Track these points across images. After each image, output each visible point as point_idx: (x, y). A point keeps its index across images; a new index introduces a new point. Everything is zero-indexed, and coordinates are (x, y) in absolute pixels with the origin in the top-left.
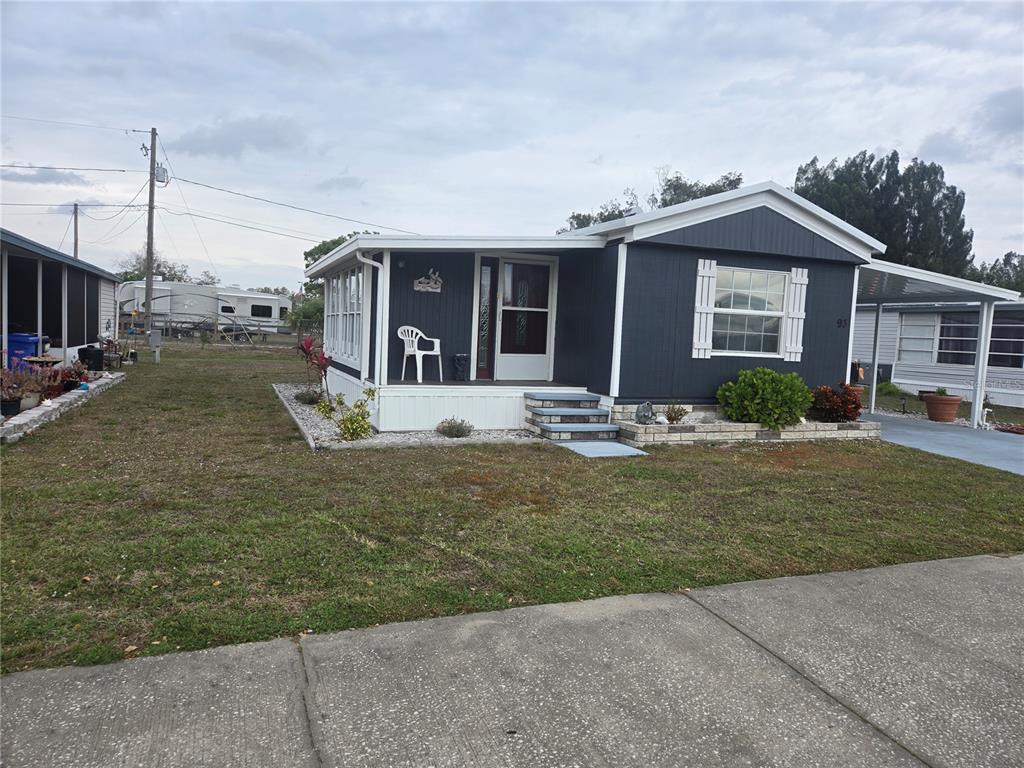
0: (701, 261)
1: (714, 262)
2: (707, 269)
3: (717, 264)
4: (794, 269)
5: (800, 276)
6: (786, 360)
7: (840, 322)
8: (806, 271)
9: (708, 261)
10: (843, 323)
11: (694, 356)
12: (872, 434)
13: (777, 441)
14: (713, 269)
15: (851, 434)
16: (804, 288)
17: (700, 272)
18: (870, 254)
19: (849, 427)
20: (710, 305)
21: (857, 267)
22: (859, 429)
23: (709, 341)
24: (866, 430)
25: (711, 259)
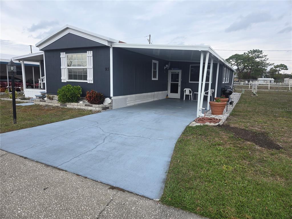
0: (61, 53)
1: (65, 53)
2: (63, 55)
4: (88, 52)
5: (90, 54)
6: (88, 83)
7: (106, 69)
8: (92, 52)
9: (63, 53)
10: (108, 69)
11: (62, 81)
12: (97, 109)
13: (66, 107)
14: (65, 55)
15: (90, 108)
16: (92, 58)
17: (61, 56)
18: (107, 42)
19: (89, 106)
20: (65, 66)
21: (111, 48)
22: (92, 107)
23: (65, 77)
24: (95, 107)
25: (63, 52)
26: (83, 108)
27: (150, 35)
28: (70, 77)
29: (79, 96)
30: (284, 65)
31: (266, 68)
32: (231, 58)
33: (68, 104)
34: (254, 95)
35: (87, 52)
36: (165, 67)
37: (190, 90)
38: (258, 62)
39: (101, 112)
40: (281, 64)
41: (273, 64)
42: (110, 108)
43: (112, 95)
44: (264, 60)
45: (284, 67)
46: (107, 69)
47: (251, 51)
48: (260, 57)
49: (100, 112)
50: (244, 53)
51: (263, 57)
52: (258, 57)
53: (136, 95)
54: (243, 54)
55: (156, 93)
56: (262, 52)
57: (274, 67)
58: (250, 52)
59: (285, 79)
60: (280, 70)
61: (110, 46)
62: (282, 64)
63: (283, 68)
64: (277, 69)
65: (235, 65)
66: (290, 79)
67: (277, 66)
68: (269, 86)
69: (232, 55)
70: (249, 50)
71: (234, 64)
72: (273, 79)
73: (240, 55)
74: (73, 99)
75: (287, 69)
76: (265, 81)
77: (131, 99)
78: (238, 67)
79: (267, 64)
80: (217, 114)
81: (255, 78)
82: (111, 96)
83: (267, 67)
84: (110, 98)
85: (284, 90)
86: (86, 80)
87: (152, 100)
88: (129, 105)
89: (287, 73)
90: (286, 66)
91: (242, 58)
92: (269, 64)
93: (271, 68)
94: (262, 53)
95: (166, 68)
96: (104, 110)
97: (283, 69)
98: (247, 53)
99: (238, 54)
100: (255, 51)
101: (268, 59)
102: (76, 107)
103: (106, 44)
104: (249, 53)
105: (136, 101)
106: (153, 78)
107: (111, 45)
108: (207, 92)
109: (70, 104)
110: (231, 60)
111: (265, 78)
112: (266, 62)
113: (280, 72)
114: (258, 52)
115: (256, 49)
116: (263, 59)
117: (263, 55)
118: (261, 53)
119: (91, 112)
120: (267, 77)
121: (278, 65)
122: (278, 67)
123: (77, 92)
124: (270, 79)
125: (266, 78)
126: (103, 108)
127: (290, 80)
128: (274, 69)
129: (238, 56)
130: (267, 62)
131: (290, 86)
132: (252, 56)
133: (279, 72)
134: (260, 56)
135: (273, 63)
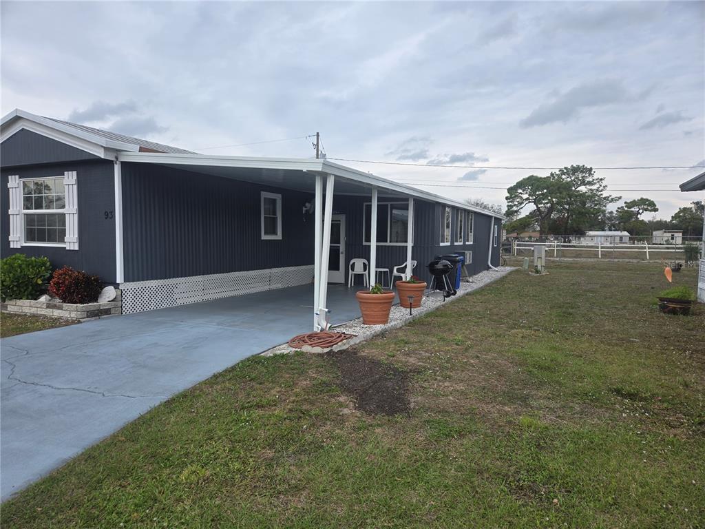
0: (10, 177)
1: (17, 176)
2: (14, 182)
3: (20, 178)
4: (66, 173)
5: (70, 178)
6: (67, 249)
7: (106, 214)
8: (75, 173)
9: (13, 176)
10: (110, 215)
11: (12, 247)
12: (73, 315)
13: (6, 312)
14: (17, 182)
15: (56, 313)
16: (75, 187)
17: (9, 185)
18: (103, 149)
19: (55, 307)
20: (18, 209)
21: (116, 163)
22: (62, 309)
23: (19, 235)
24: (70, 311)
25: (15, 175)
26: (43, 313)
27: (318, 133)
28: (30, 235)
29: (40, 282)
30: (647, 200)
31: (604, 208)
32: (521, 185)
33: (10, 302)
34: (537, 272)
35: (64, 175)
36: (304, 209)
37: (364, 263)
38: (583, 195)
39: (81, 322)
40: (642, 199)
41: (620, 198)
42: (112, 312)
43: (120, 278)
44: (597, 190)
45: (648, 206)
46: (108, 215)
47: (566, 168)
48: (590, 183)
49: (79, 322)
50: (552, 174)
51: (595, 183)
52: (584, 183)
53: (207, 277)
54: (549, 175)
55: (275, 270)
56: (593, 170)
57: (624, 205)
58: (565, 171)
59: (654, 233)
60: (641, 211)
61: (113, 159)
62: (645, 198)
63: (646, 207)
64: (633, 209)
65: (530, 202)
66: (665, 232)
67: (634, 204)
68: (600, 249)
69: (522, 179)
70: (562, 167)
71: (527, 199)
72: (625, 233)
73: (541, 178)
74: (22, 290)
75: (656, 210)
76: (609, 239)
77: (189, 289)
78: (537, 206)
79: (605, 198)
80: (371, 321)
81: (580, 233)
82: (117, 282)
83: (605, 206)
84: (116, 286)
85: (631, 260)
86: (62, 241)
87: (266, 288)
88: (181, 302)
89: (665, 220)
90: (653, 202)
91: (545, 185)
92: (610, 199)
93: (618, 208)
94: (592, 173)
95: (306, 211)
96: (93, 318)
97: (646, 210)
98: (558, 173)
99: (535, 175)
100: (575, 170)
101: (606, 186)
102: (27, 310)
103: (101, 154)
104: (564, 174)
105: (206, 292)
106: (265, 233)
107: (117, 158)
108: (404, 265)
109: (13, 302)
110: (520, 191)
111: (610, 230)
112: (602, 195)
113: (641, 217)
114: (582, 172)
115: (577, 164)
116: (595, 187)
117: (595, 177)
118: (590, 174)
119: (55, 323)
120: (614, 227)
121: (634, 201)
122: (633, 206)
123: (30, 272)
124: (618, 233)
125: (614, 230)
126: (88, 312)
127: (665, 234)
128: (626, 209)
129: (534, 180)
130: (605, 194)
131: (647, 250)
132: (569, 180)
133: (639, 216)
134: (588, 180)
135: (618, 196)
